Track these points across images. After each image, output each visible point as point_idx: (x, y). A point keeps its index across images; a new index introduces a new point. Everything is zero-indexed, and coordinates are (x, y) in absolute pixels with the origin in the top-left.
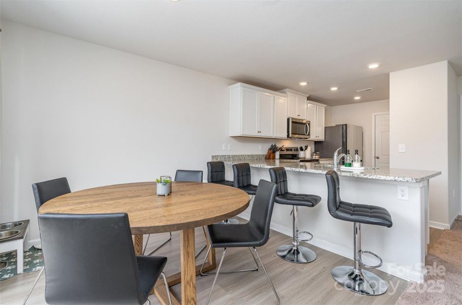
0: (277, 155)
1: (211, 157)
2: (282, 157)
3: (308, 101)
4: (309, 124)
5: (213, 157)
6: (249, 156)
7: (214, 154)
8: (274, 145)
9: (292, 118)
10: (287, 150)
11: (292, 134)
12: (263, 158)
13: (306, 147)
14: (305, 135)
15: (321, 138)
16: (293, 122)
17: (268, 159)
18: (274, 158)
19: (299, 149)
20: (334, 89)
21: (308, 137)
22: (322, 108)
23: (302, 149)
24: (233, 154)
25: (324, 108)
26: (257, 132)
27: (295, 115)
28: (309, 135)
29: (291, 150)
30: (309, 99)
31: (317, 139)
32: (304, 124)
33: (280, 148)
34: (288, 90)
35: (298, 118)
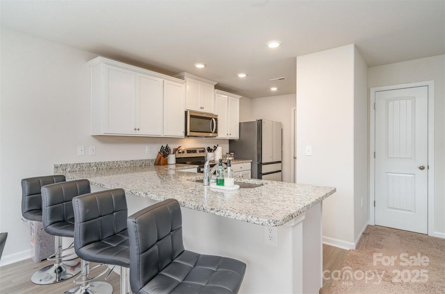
0: (172, 159)
1: (53, 167)
2: (179, 161)
3: (216, 90)
4: (216, 119)
5: (56, 167)
6: (126, 162)
7: (58, 163)
8: (165, 146)
9: (191, 111)
10: (189, 151)
11: (191, 131)
12: (152, 164)
13: (215, 148)
14: (211, 133)
15: (235, 136)
16: (191, 116)
17: (158, 165)
18: (166, 163)
19: (206, 150)
20: (242, 76)
21: (215, 135)
22: (235, 100)
23: (210, 150)
24: (98, 161)
25: (238, 100)
26: (133, 128)
27: (196, 108)
28: (216, 132)
29: (194, 151)
30: (217, 87)
31: (229, 137)
32: (210, 119)
33: (176, 150)
34: (186, 74)
35: (202, 111)
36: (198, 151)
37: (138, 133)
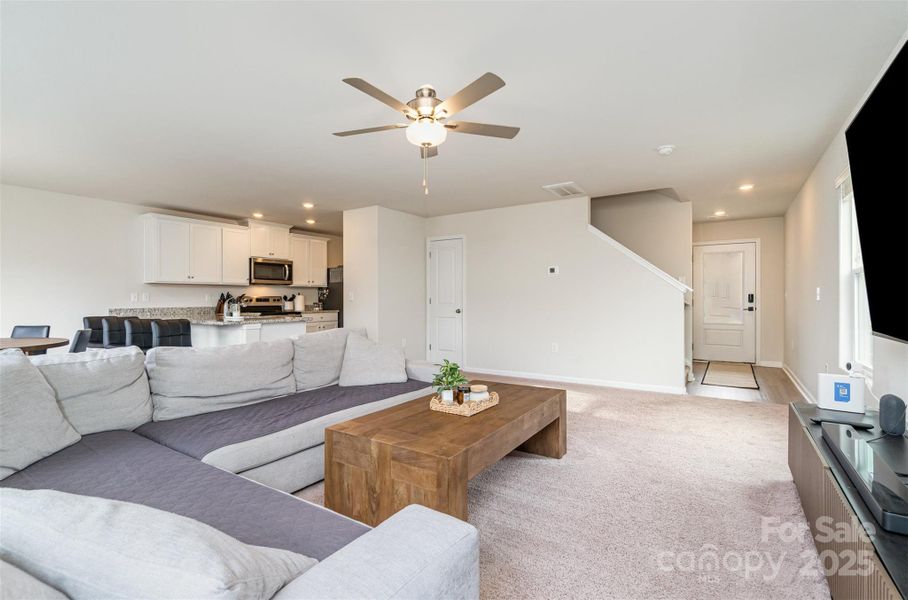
1: (107, 310)
2: (246, 310)
3: (292, 234)
4: (290, 266)
5: (111, 311)
6: (182, 309)
7: (112, 307)
8: (225, 293)
9: (256, 259)
10: (258, 300)
11: (258, 279)
12: (213, 313)
13: (294, 297)
15: (322, 282)
16: (256, 263)
19: (282, 299)
21: (289, 282)
22: (320, 242)
23: (286, 299)
25: (325, 243)
26: (187, 277)
27: (262, 254)
28: (290, 279)
29: (266, 300)
30: (294, 229)
32: (282, 265)
33: (240, 298)
34: (249, 220)
35: (272, 257)
36: (271, 300)
37: (192, 281)
